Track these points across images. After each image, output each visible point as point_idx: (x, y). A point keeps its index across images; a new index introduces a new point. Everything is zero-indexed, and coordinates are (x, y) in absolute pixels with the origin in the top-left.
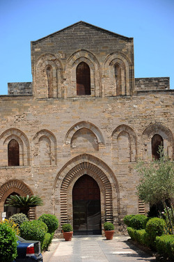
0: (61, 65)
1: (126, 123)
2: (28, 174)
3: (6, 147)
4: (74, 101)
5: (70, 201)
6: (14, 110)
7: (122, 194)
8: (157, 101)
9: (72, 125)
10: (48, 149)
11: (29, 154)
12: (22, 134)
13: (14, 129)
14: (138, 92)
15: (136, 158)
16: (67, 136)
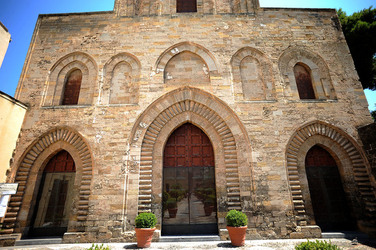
1: (253, 45)
2: (87, 118)
4: (172, 17)
6: (83, 29)
7: (255, 154)
8: (292, 21)
9: (167, 46)
10: (127, 80)
11: (94, 87)
12: (90, 60)
13: (79, 53)
15: (274, 94)
16: (159, 62)
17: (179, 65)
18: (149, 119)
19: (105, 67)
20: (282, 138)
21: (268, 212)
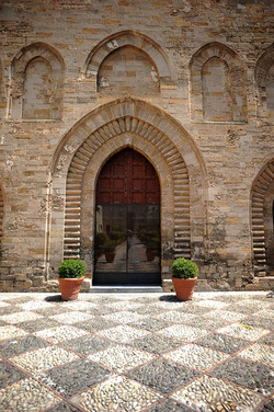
1: (223, 40)
7: (213, 191)
10: (46, 85)
15: (244, 113)
16: (90, 61)
17: (119, 67)
18: (76, 141)
19: (13, 63)
20: (249, 171)
21: (222, 261)
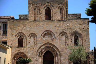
0: (39, 8)
1: (64, 31)
2: (26, 50)
3: (18, 39)
4: (44, 22)
5: (42, 61)
6: (21, 25)
7: (62, 58)
8: (76, 23)
9: (43, 31)
10: (34, 40)
11: (26, 42)
12: (24, 34)
13: (21, 33)
14: (69, 19)
16: (41, 36)
17: (46, 36)
18: (40, 50)
